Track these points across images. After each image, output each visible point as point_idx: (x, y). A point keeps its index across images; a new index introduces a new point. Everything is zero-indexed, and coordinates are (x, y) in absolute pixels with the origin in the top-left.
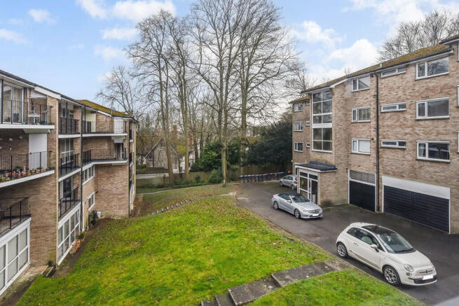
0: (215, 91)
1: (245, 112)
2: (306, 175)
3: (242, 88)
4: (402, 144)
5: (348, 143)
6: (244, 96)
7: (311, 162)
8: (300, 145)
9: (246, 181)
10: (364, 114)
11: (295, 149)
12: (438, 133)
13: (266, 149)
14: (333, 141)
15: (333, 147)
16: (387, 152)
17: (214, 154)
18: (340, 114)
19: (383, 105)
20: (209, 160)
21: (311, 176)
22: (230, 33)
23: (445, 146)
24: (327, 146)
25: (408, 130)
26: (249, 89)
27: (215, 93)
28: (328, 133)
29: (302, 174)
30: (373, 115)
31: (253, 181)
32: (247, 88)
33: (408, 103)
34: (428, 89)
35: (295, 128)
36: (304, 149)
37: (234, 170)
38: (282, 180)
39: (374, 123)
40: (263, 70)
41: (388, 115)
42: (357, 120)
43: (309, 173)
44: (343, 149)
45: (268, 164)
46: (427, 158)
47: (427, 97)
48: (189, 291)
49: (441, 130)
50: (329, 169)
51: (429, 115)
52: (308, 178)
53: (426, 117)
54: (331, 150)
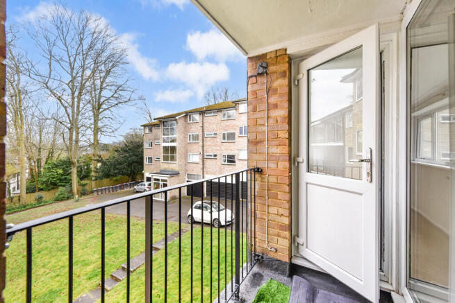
0: (65, 108)
1: (97, 130)
2: (158, 180)
3: (94, 108)
4: (215, 156)
5: (186, 156)
6: (96, 116)
7: (161, 171)
8: (150, 159)
9: (100, 193)
10: (196, 138)
11: (146, 162)
12: (231, 150)
13: (120, 164)
14: (177, 155)
15: (177, 159)
16: (208, 160)
17: (60, 171)
18: (181, 137)
19: (206, 133)
20: (53, 178)
21: (162, 180)
22: (83, 54)
23: (234, 156)
24: (173, 158)
25: (218, 148)
26: (101, 110)
27: (66, 111)
28: (173, 149)
29: (155, 180)
30: (200, 138)
31: (107, 192)
32: (99, 109)
33: (218, 132)
34: (227, 126)
35: (146, 146)
36: (154, 162)
37: (84, 185)
38: (135, 187)
39: (201, 143)
40: (116, 95)
41: (208, 139)
42: (191, 141)
43: (160, 178)
44: (183, 160)
45: (119, 177)
46: (226, 163)
47: (226, 130)
48: (84, 282)
49: (232, 148)
50: (174, 174)
51: (228, 139)
52: (160, 182)
53: (226, 141)
54: (176, 160)
